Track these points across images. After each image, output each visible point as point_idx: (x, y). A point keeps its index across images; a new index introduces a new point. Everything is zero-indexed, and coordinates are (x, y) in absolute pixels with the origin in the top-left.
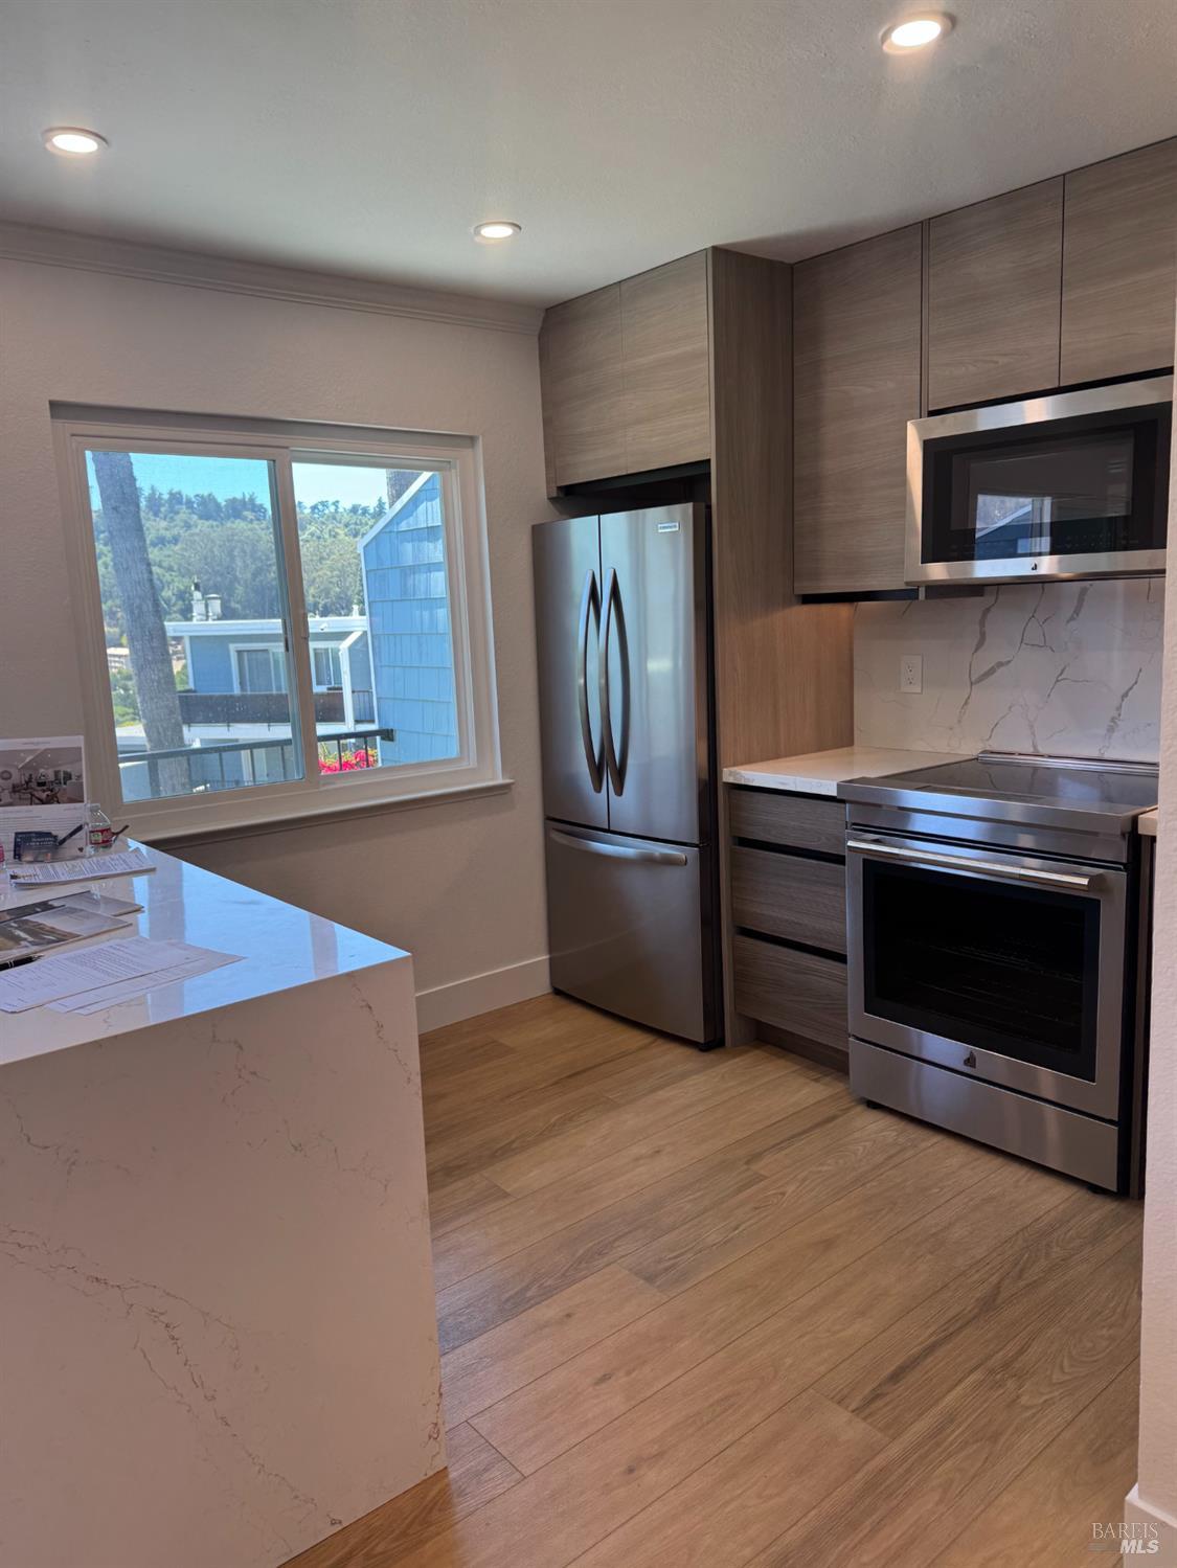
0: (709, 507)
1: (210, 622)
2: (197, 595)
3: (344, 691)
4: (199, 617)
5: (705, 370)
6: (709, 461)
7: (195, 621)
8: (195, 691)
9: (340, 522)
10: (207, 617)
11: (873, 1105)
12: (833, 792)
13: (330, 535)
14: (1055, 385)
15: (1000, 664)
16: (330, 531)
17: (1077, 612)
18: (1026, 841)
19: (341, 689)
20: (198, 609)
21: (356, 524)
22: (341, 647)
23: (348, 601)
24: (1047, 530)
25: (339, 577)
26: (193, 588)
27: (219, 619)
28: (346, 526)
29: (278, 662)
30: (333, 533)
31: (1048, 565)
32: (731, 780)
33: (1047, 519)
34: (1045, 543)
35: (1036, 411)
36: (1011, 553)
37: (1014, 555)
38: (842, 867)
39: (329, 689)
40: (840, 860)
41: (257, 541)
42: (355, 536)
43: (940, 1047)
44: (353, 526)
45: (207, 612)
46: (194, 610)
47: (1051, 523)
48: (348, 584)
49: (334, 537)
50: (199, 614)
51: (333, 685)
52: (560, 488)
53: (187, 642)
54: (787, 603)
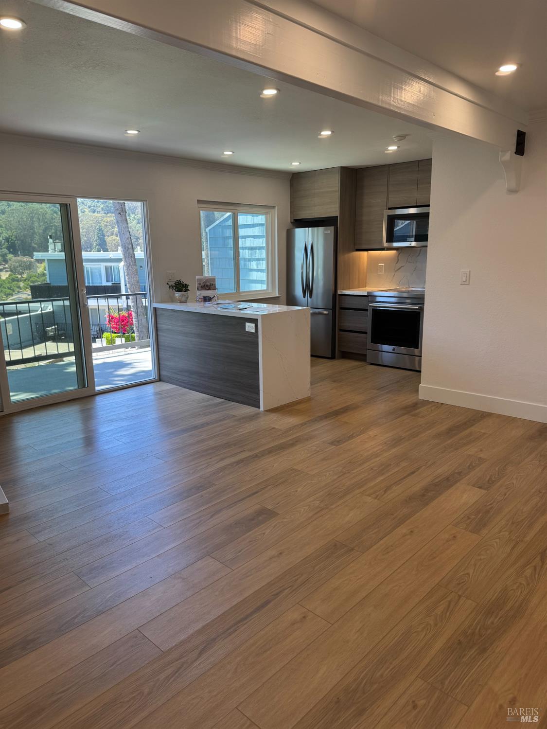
0: (337, 227)
1: (56, 253)
2: (51, 241)
3: (121, 285)
4: (52, 251)
5: (338, 194)
6: (337, 216)
7: (50, 252)
8: (50, 284)
9: (86, 206)
10: (55, 250)
11: (372, 364)
12: (366, 294)
13: (81, 212)
14: (415, 205)
15: (402, 267)
16: (81, 210)
17: (419, 254)
18: (408, 301)
19: (120, 284)
20: (51, 247)
21: (94, 206)
22: (120, 265)
23: (91, 244)
24: (414, 236)
25: (86, 232)
26: (49, 237)
27: (60, 252)
28: (90, 207)
29: (88, 272)
30: (83, 211)
31: (414, 244)
32: (340, 293)
33: (414, 234)
34: (413, 239)
35: (412, 211)
36: (405, 240)
37: (406, 241)
38: (366, 312)
39: (112, 284)
40: (366, 310)
41: (46, 214)
42: (94, 212)
43: (387, 348)
44: (93, 208)
45: (55, 248)
46: (49, 247)
47: (415, 235)
48: (90, 236)
49: (83, 212)
50: (52, 249)
51: (114, 282)
52: (294, 220)
53: (46, 261)
54: (353, 251)
